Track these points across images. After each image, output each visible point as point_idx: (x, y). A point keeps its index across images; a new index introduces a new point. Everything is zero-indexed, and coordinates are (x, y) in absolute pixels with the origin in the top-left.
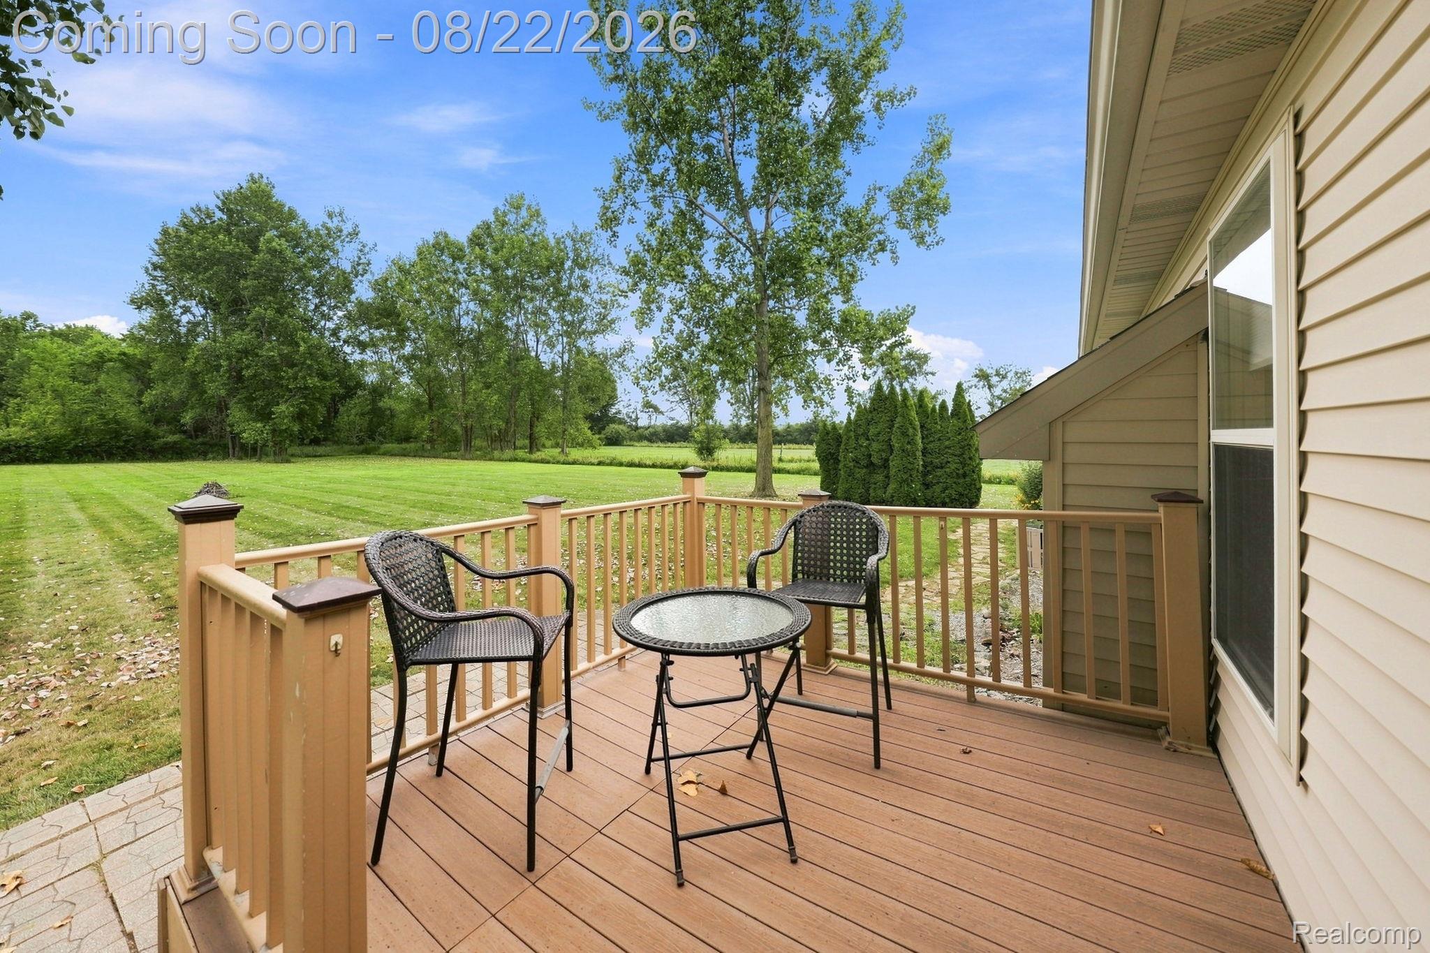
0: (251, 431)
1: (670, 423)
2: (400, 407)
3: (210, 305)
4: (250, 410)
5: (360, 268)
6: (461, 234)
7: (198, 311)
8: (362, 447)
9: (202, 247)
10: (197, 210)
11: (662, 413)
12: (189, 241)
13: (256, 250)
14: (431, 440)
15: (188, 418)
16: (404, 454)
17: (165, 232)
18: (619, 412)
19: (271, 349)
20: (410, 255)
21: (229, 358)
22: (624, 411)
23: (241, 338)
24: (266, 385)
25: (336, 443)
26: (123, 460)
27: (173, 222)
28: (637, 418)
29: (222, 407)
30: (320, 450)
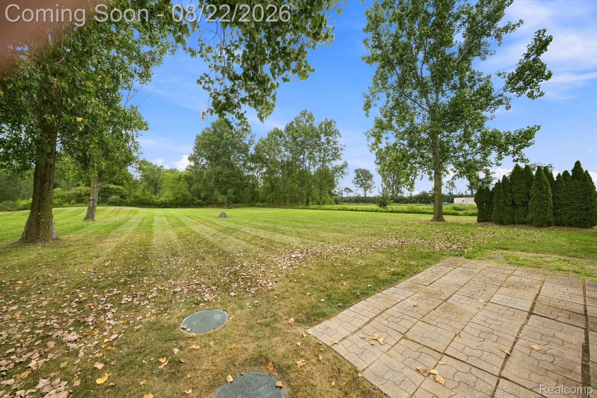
0: (221, 198)
1: (356, 195)
2: (261, 191)
3: (208, 158)
4: (220, 191)
5: (251, 142)
6: (282, 128)
7: (205, 161)
8: (250, 204)
9: (208, 140)
10: (206, 128)
11: (352, 192)
12: (204, 138)
13: (222, 139)
14: (273, 202)
15: (203, 195)
16: (264, 207)
17: (197, 137)
18: (335, 191)
19: (227, 171)
20: (266, 136)
21: (215, 174)
22: (337, 191)
23: (219, 168)
24: (225, 183)
25: (242, 203)
26: (187, 207)
27: (200, 133)
28: (342, 194)
29: (212, 191)
30: (238, 205)
